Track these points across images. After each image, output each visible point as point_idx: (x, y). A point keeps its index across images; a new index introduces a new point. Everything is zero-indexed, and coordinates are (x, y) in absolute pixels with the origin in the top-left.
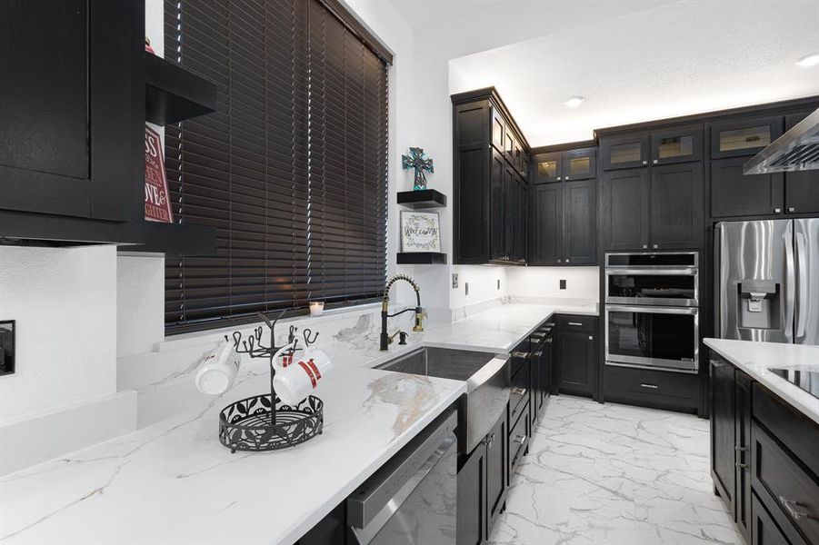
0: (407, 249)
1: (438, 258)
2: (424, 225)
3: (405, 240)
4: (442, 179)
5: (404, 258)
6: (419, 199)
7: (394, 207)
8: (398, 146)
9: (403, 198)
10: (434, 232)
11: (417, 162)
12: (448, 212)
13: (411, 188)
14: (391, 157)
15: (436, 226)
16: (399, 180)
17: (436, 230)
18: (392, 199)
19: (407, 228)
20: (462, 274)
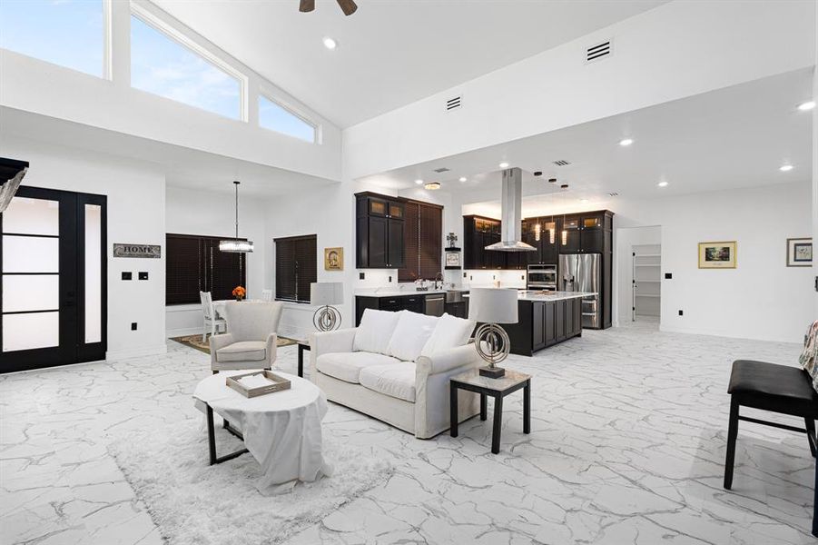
0: (447, 265)
1: (459, 268)
2: (454, 258)
3: (448, 262)
4: (460, 243)
5: (447, 268)
6: (453, 250)
7: (444, 252)
8: (445, 233)
9: (446, 249)
10: (457, 259)
11: (452, 238)
12: (462, 252)
13: (449, 247)
14: (443, 236)
16: (446, 244)
17: (459, 259)
18: (443, 250)
19: (447, 259)
20: (470, 273)
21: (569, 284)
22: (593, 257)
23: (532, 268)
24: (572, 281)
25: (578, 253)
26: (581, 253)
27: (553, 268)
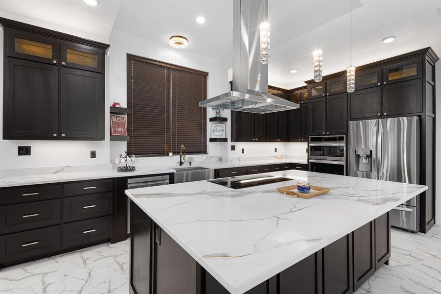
0: (213, 137)
1: (225, 140)
2: (220, 128)
3: (212, 134)
5: (212, 140)
6: (218, 120)
7: (209, 124)
9: (211, 120)
10: (223, 130)
12: (229, 122)
13: (214, 116)
15: (224, 128)
16: (211, 113)
17: (225, 130)
18: (208, 120)
19: (213, 130)
20: (240, 145)
21: (364, 161)
22: (399, 122)
23: (313, 140)
24: (369, 156)
25: (378, 117)
26: (382, 116)
27: (341, 139)
